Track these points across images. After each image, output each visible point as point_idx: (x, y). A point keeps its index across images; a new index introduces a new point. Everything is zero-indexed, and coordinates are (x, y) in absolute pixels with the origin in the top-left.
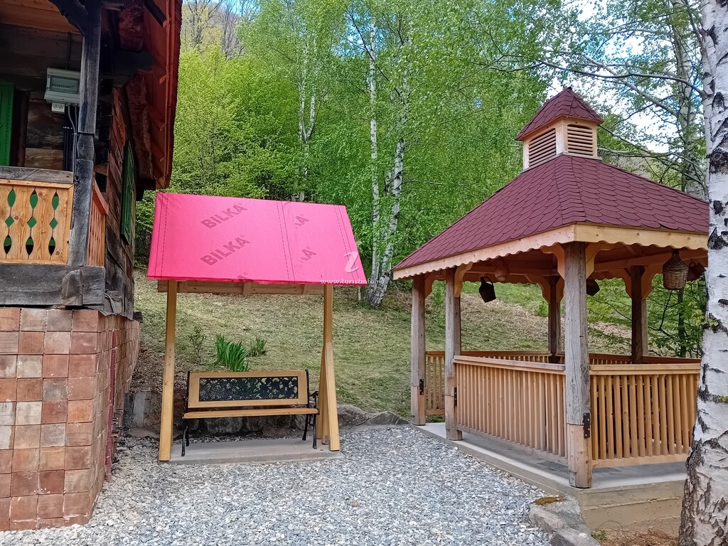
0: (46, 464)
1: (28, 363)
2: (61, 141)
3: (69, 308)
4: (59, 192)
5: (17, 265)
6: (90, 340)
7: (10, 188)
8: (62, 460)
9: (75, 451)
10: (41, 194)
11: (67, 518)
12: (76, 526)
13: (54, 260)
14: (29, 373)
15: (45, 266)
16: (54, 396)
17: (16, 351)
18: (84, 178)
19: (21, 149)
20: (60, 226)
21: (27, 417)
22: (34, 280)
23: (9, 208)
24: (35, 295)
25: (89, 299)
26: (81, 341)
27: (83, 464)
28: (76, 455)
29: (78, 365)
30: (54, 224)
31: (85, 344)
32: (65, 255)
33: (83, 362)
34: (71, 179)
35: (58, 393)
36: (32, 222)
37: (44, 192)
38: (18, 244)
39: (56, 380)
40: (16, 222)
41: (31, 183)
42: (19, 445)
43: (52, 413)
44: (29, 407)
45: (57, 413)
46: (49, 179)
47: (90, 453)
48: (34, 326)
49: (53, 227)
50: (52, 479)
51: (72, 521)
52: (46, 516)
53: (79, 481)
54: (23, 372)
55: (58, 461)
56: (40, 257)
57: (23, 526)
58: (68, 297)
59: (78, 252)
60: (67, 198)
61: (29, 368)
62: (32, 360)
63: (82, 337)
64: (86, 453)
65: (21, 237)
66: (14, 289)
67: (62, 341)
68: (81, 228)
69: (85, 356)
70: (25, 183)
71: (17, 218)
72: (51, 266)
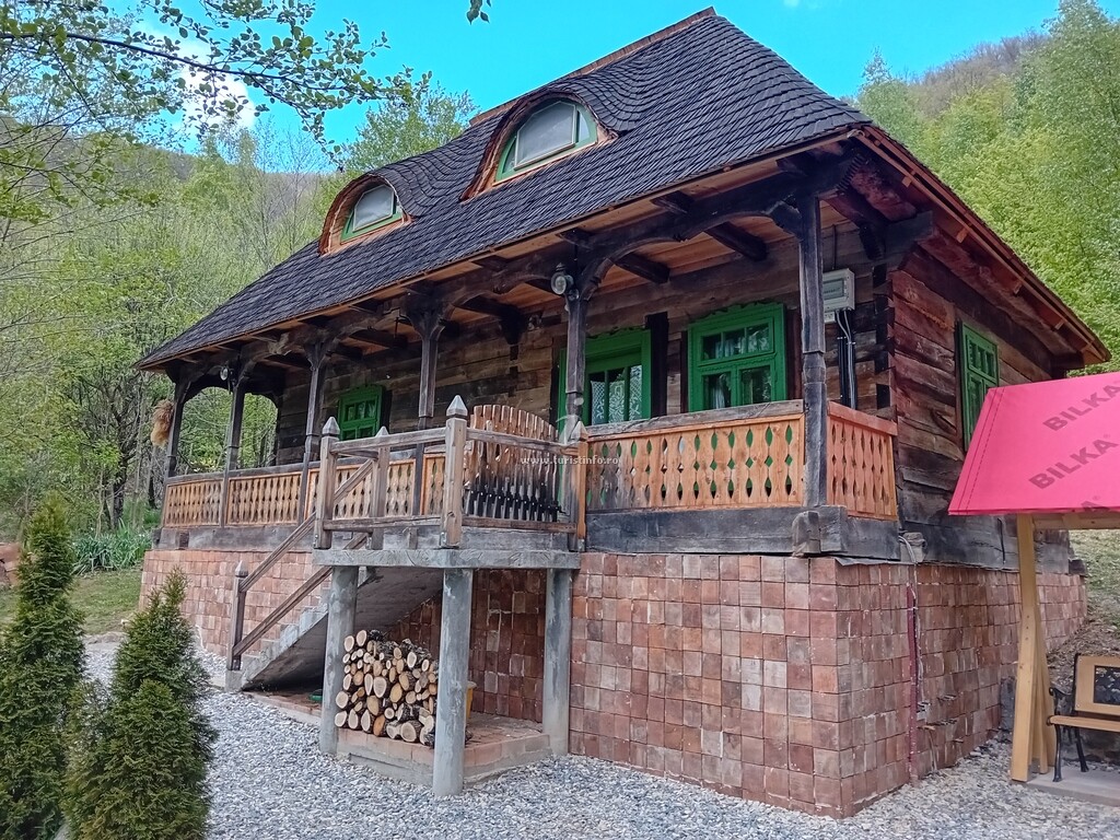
0: (794, 736)
1: (771, 616)
2: (835, 355)
3: (807, 556)
4: (791, 424)
5: (757, 510)
6: (828, 595)
7: (748, 428)
8: (810, 734)
9: (823, 726)
10: (775, 430)
11: (819, 805)
12: (828, 818)
13: (789, 501)
14: (773, 629)
15: (782, 508)
16: (798, 657)
17: (758, 603)
18: (813, 404)
19: (797, 374)
20: (794, 462)
21: (773, 677)
22: (772, 525)
23: (748, 450)
24: (775, 541)
25: (827, 546)
26: (820, 595)
27: (831, 743)
28: (824, 731)
29: (818, 623)
30: (788, 460)
31: (824, 599)
32: (801, 495)
33: (823, 621)
34: (801, 408)
35: (801, 653)
36: (768, 461)
37: (778, 426)
38: (758, 487)
39: (799, 639)
40: (755, 462)
41: (764, 420)
42: (768, 708)
43: (797, 677)
44: (775, 668)
45: (802, 677)
46: (779, 413)
47: (837, 732)
48: (774, 575)
49: (789, 464)
50: (800, 754)
51: (824, 812)
52: (798, 797)
53: (828, 764)
54: (766, 627)
55: (806, 735)
56: (778, 499)
57: (777, 802)
58: (799, 543)
59: (812, 491)
60: (798, 430)
61: (773, 623)
62: (774, 614)
63: (821, 590)
64: (833, 731)
65: (760, 478)
66: (756, 535)
67: (799, 594)
68: (814, 462)
69: (824, 613)
70: (759, 420)
71: (755, 459)
72: (788, 508)
